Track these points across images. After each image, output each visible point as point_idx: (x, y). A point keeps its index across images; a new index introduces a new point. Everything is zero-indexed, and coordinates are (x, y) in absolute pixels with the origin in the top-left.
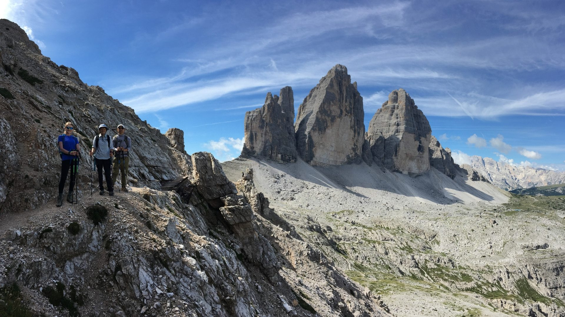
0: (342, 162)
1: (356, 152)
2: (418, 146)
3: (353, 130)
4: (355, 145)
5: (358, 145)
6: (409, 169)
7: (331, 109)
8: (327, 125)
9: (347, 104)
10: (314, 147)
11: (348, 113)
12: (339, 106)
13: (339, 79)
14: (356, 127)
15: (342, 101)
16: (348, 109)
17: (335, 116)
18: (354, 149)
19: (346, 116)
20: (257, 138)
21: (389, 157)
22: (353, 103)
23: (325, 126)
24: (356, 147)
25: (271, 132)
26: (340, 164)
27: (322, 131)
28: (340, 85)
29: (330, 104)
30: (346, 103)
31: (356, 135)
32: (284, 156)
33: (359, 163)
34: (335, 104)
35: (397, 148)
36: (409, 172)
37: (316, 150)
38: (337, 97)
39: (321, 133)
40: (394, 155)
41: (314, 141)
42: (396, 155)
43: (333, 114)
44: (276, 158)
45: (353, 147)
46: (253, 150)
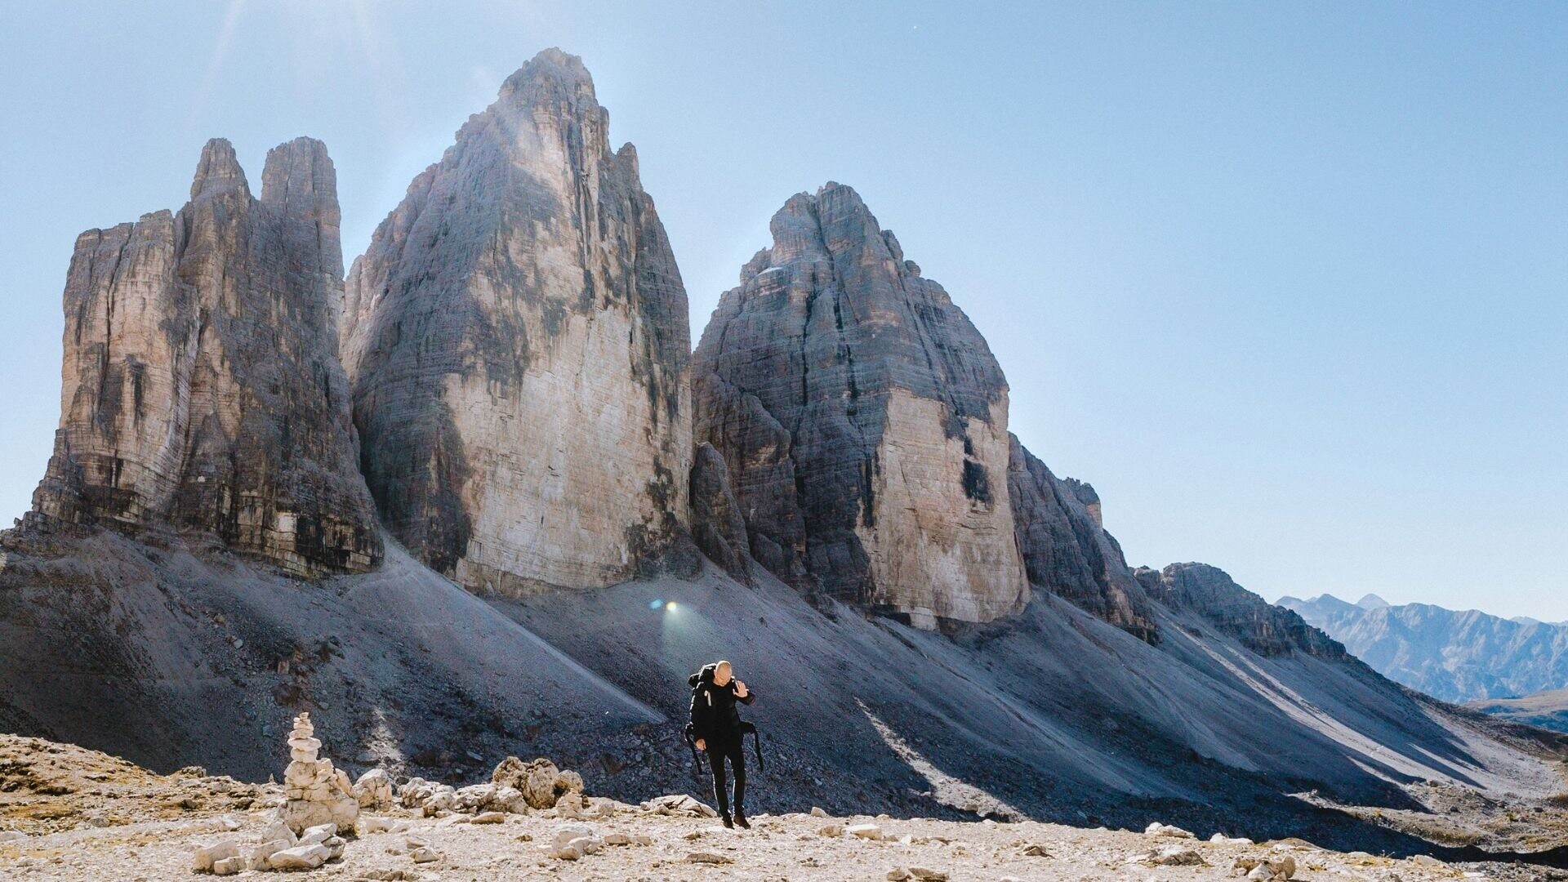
0: (608, 568)
1: (669, 509)
2: (962, 466)
3: (643, 385)
4: (659, 470)
5: (676, 474)
6: (938, 596)
7: (542, 263)
8: (525, 347)
9: (606, 246)
10: (469, 472)
11: (617, 295)
12: (574, 248)
13: (566, 116)
14: (657, 368)
15: (588, 227)
16: (614, 271)
17: (560, 302)
18: (658, 494)
19: (610, 307)
20: (148, 397)
21: (831, 533)
22: (633, 242)
23: (518, 352)
24: (664, 478)
25: (233, 370)
26: (600, 583)
27: (504, 382)
28: (570, 147)
29: (533, 234)
30: (603, 239)
31: (662, 414)
32: (312, 529)
33: (693, 573)
34: (558, 239)
35: (869, 482)
36: (939, 619)
37: (478, 490)
38: (566, 203)
39: (504, 395)
40: (859, 520)
41: (466, 441)
42: (870, 522)
43: (552, 290)
44: (263, 538)
45: (653, 479)
46: (117, 480)
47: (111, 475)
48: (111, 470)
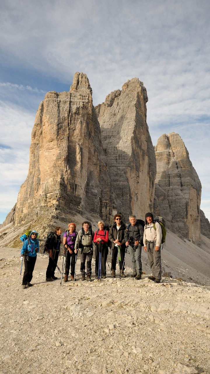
2: (197, 206)
4: (150, 200)
5: (153, 201)
7: (141, 138)
10: (132, 198)
14: (151, 173)
17: (144, 151)
18: (151, 207)
27: (138, 172)
29: (140, 129)
31: (151, 186)
35: (187, 208)
41: (131, 188)
43: (143, 147)
45: (150, 203)
46: (75, 193)
47: (74, 191)
48: (74, 189)
